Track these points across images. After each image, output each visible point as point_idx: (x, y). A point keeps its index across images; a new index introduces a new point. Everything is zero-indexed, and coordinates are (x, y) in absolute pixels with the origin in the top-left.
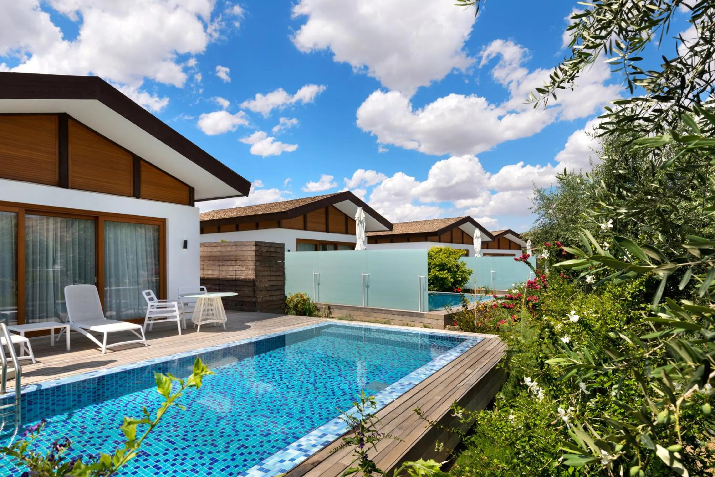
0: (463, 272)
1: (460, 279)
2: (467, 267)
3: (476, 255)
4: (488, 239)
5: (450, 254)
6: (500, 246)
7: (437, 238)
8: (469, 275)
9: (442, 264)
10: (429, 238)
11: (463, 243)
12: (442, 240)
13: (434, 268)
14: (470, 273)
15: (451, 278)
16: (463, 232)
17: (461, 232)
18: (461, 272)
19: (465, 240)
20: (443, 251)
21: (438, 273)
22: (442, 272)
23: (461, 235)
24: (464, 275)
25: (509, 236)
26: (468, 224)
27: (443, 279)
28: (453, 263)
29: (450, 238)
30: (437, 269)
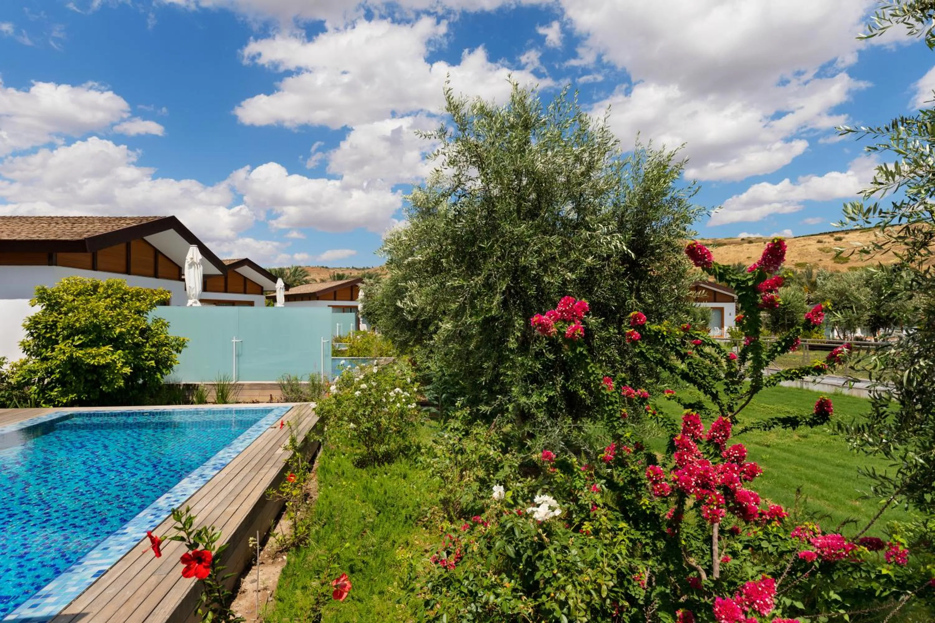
0: (159, 345)
1: (153, 363)
2: (172, 333)
3: (190, 302)
4: (214, 271)
5: (122, 299)
6: (229, 287)
7: (87, 257)
8: (178, 351)
9: (96, 327)
10: (60, 256)
11: (156, 275)
12: (100, 264)
13: (66, 338)
14: (180, 346)
15: (125, 364)
16: (157, 253)
17: (152, 253)
18: (153, 346)
19: (160, 269)
20: (101, 290)
21: (79, 353)
22: (94, 351)
23: (152, 260)
24: (164, 352)
25: (245, 271)
26: (171, 234)
27: (95, 369)
28: (131, 322)
29: (123, 262)
30: (78, 340)
